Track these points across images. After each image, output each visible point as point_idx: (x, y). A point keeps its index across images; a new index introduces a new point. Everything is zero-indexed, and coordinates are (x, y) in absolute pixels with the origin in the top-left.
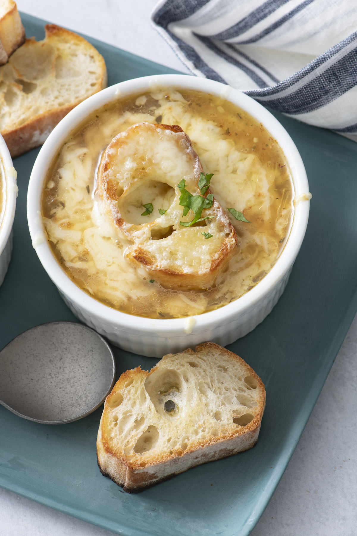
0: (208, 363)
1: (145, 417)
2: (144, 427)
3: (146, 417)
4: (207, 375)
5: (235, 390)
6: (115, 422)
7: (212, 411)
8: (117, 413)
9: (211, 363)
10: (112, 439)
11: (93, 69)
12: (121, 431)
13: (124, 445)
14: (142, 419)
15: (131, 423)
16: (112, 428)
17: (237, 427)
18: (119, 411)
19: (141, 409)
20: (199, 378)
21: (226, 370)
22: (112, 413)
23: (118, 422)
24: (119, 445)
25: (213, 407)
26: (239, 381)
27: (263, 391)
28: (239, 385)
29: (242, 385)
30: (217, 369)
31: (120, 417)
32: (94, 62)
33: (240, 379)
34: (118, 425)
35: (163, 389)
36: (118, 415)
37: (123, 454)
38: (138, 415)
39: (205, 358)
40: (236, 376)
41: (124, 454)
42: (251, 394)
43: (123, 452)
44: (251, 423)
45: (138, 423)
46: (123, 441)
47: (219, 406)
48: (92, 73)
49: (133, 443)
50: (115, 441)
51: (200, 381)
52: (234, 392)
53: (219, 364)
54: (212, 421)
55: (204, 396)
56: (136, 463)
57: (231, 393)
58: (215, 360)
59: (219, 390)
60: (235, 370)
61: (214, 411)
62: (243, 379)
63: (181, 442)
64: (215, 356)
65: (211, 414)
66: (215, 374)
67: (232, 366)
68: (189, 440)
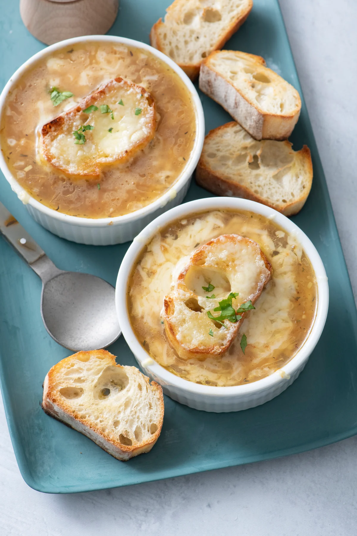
0: (147, 395)
1: (85, 382)
2: (78, 385)
3: (86, 382)
4: (139, 400)
5: (141, 423)
6: (70, 366)
7: (118, 418)
8: (77, 363)
9: (148, 397)
10: (58, 372)
11: (295, 193)
12: (67, 374)
13: (59, 381)
14: (84, 381)
15: (76, 376)
16: (65, 368)
17: (117, 440)
18: (79, 364)
19: (89, 376)
20: (134, 396)
21: (150, 408)
22: (74, 361)
23: (72, 368)
24: (57, 379)
25: (121, 417)
26: (149, 421)
28: (146, 423)
29: (148, 424)
30: (147, 403)
31: (75, 367)
32: (301, 191)
33: (150, 421)
34: (69, 370)
35: (116, 381)
36: (75, 365)
38: (84, 377)
39: (149, 391)
40: (151, 417)
41: (54, 385)
42: (146, 434)
43: (54, 384)
44: (126, 446)
45: (79, 380)
46: (61, 379)
47: (124, 420)
48: (292, 194)
49: (64, 386)
50: (58, 375)
51: (132, 398)
52: (140, 423)
53: (151, 402)
54: (111, 422)
55: (124, 407)
56: (52, 396)
57: (138, 422)
58: (152, 398)
59: (134, 413)
60: (154, 414)
61: (119, 419)
62: (152, 423)
63: (84, 413)
64: (154, 396)
65: (116, 419)
66: (143, 404)
67: (156, 410)
68: (89, 417)
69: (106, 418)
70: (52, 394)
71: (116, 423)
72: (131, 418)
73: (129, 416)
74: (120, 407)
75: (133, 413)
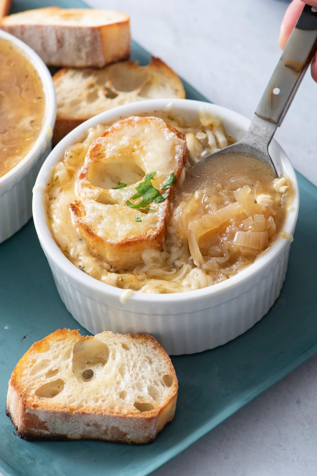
0: (139, 351)
1: (59, 370)
2: (54, 378)
3: (61, 371)
4: (132, 360)
6: (31, 364)
7: (120, 389)
8: (38, 358)
9: (141, 352)
10: (22, 376)
12: (33, 373)
13: (29, 385)
14: (57, 371)
15: (46, 370)
16: (27, 368)
17: (134, 410)
18: (40, 357)
19: (60, 363)
20: (124, 359)
21: (151, 362)
22: (34, 356)
23: (35, 365)
24: (25, 383)
25: (123, 387)
26: (158, 376)
27: (174, 392)
28: (156, 378)
29: (158, 379)
30: (144, 358)
31: (39, 361)
33: (160, 374)
34: (32, 367)
35: (91, 361)
36: (37, 359)
37: (23, 391)
38: (55, 366)
39: (138, 345)
40: (157, 371)
41: (25, 391)
42: (162, 390)
43: (25, 389)
44: (148, 412)
45: (52, 373)
46: (30, 381)
49: (37, 386)
50: (23, 378)
51: (124, 362)
52: (148, 382)
53: (148, 355)
54: (115, 396)
55: (120, 375)
56: (30, 403)
57: (145, 382)
58: (146, 350)
59: (136, 375)
60: (159, 366)
61: (122, 390)
62: (162, 376)
63: (78, 402)
64: (148, 348)
65: (118, 391)
66: (140, 362)
67: (158, 361)
68: (86, 403)
69: (108, 395)
70: (28, 401)
71: (122, 395)
72: (135, 382)
73: (132, 381)
74: (115, 377)
75: (134, 376)
